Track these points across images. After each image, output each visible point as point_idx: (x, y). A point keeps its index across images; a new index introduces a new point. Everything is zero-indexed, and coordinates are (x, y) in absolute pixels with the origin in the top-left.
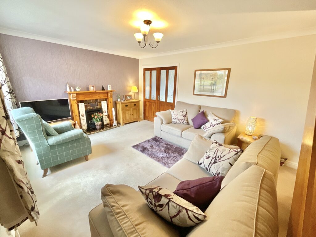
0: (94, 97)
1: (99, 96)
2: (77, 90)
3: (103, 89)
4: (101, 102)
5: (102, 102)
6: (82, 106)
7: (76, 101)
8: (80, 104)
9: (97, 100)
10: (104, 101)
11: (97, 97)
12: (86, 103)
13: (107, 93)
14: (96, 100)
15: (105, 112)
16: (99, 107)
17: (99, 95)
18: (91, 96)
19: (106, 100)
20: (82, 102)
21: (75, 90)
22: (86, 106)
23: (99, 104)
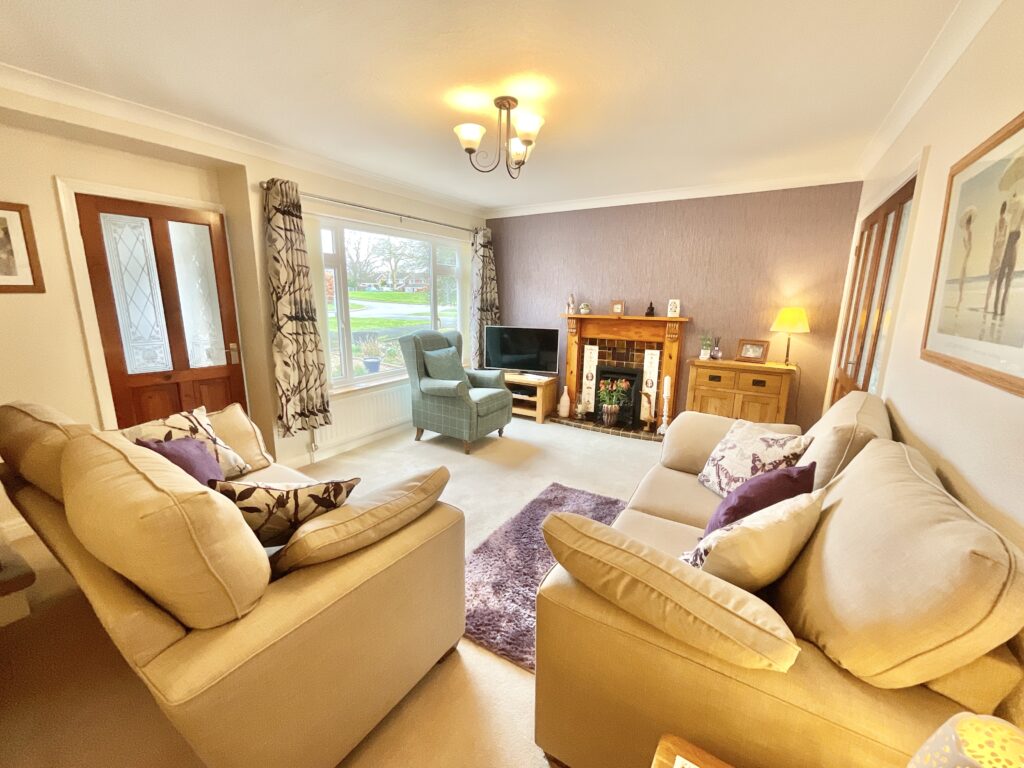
0: (623, 333)
1: (636, 333)
2: (582, 311)
3: (651, 312)
4: (643, 351)
5: (648, 353)
6: (592, 354)
7: (576, 338)
8: (587, 348)
9: (630, 343)
10: (652, 348)
11: (632, 335)
12: (605, 348)
13: (664, 324)
14: (627, 342)
15: (649, 382)
16: (634, 364)
17: (637, 330)
18: (615, 329)
19: (660, 346)
20: (593, 342)
21: (578, 312)
22: (601, 356)
23: (638, 356)
